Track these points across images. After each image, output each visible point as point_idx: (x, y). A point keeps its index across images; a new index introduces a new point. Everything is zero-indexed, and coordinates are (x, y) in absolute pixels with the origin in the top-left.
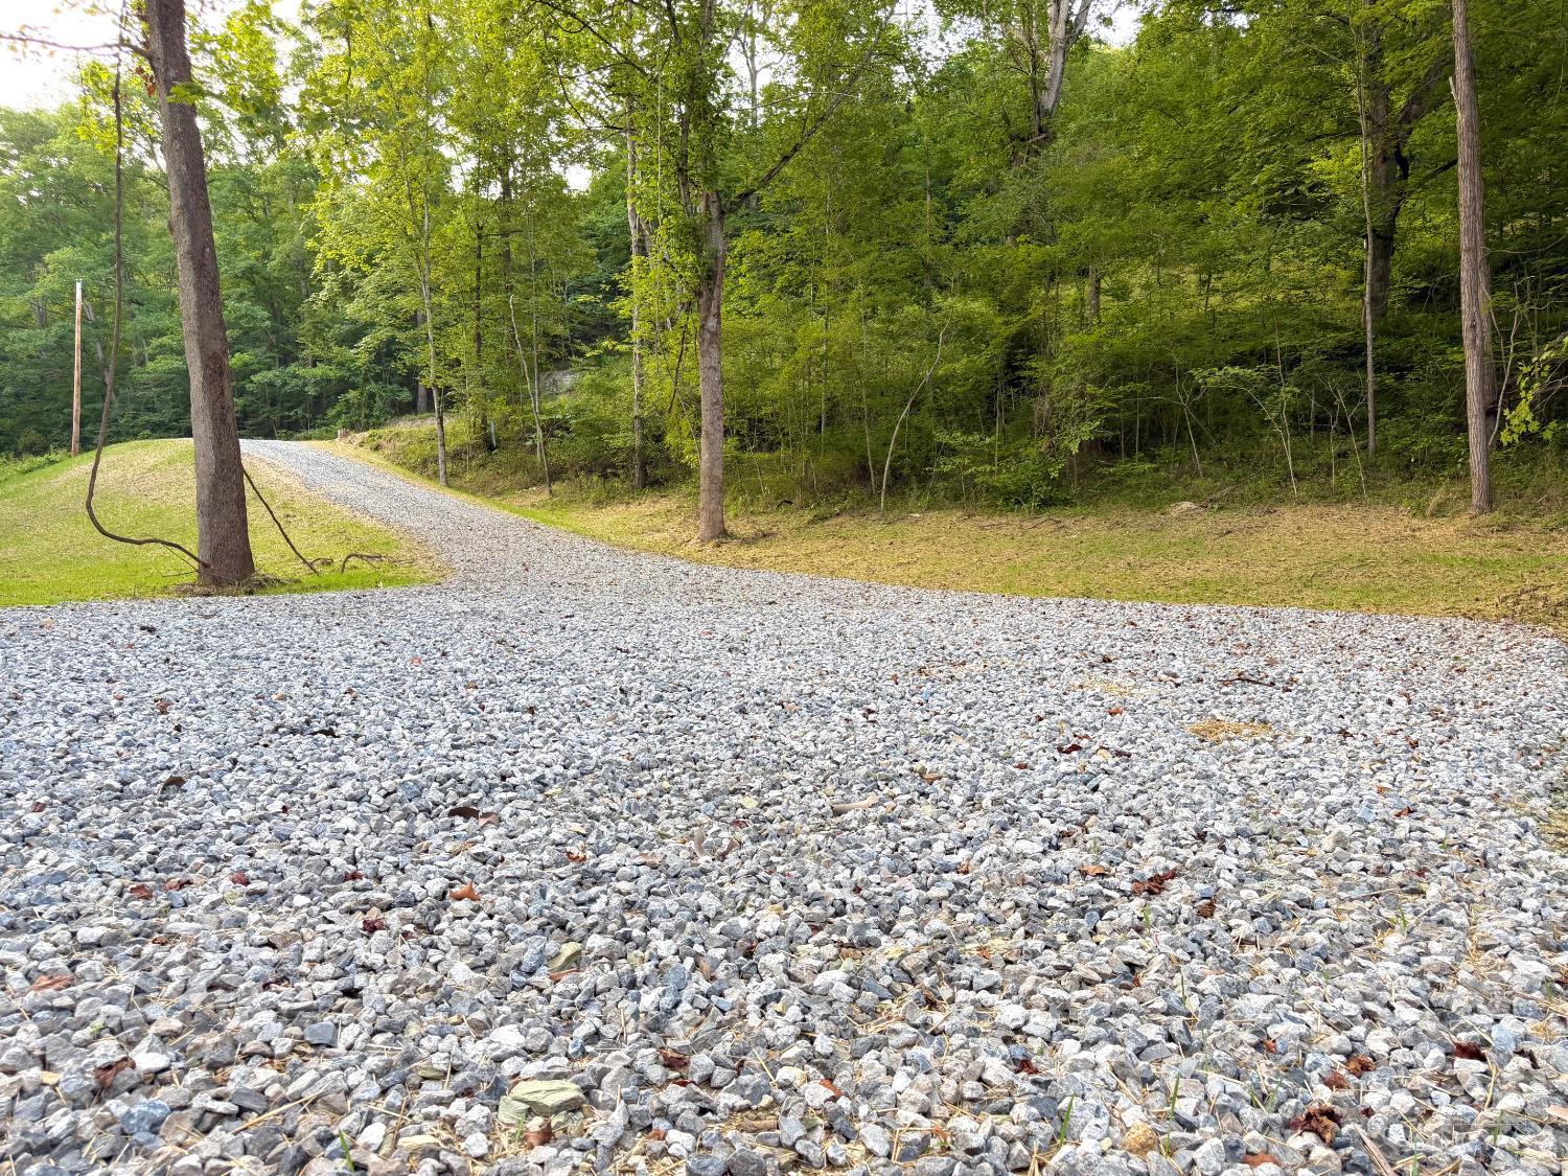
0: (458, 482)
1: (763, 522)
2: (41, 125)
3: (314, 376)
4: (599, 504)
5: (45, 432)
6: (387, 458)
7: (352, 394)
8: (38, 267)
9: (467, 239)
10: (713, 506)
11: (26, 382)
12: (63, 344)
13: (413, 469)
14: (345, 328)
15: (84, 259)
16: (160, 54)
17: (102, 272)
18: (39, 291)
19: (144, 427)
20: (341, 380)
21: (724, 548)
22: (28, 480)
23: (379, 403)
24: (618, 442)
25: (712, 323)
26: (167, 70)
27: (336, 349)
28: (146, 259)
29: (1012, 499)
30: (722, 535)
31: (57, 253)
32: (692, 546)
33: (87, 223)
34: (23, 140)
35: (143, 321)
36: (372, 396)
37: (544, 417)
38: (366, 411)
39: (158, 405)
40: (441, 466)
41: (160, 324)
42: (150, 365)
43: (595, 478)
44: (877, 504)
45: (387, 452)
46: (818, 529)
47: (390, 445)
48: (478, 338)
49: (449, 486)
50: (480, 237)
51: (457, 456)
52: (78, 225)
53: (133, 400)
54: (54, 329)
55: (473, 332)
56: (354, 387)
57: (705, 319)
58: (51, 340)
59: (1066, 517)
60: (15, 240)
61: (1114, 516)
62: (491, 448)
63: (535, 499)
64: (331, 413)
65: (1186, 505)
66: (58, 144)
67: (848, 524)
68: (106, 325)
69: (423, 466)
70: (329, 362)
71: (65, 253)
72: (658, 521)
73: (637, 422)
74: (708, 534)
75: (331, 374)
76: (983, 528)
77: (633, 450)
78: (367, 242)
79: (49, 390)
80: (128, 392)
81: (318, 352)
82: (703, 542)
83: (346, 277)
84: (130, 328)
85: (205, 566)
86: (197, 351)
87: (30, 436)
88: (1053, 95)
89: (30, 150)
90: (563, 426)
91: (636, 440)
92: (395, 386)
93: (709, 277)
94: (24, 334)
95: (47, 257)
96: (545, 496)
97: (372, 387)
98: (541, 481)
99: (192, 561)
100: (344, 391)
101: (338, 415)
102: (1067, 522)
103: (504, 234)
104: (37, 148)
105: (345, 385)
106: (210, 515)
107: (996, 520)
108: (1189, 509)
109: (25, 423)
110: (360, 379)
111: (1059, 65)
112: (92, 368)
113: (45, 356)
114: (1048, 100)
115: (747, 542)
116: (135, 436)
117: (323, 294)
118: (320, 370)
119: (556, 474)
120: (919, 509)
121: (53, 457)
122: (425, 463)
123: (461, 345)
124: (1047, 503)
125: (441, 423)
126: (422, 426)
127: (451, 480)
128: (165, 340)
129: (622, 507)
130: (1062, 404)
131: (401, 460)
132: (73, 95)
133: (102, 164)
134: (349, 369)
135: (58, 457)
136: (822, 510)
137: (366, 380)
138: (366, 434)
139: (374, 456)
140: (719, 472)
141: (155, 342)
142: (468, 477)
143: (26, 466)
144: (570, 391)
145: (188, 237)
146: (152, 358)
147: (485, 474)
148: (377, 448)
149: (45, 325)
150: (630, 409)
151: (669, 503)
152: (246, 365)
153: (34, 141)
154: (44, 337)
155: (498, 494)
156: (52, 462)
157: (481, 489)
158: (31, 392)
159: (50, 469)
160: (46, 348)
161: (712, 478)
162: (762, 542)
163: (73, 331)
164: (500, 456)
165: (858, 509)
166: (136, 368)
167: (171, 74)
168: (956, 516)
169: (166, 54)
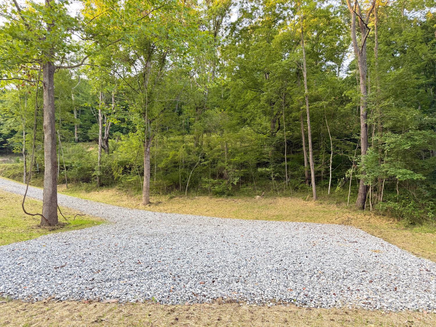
10: (147, 195)
16: (48, 83)
25: (148, 150)
29: (220, 194)
30: (150, 203)
32: (141, 206)
40: (24, 178)
44: (185, 194)
62: (37, 172)
65: (258, 196)
73: (99, 168)
74: (146, 203)
77: (98, 176)
82: (144, 204)
85: (47, 220)
91: (99, 173)
93: (148, 138)
120: (196, 196)
124: (229, 195)
129: (97, 193)
136: (171, 196)
140: (149, 187)
142: (32, 181)
145: (50, 131)
147: (38, 180)
150: (97, 164)
151: (113, 192)
161: (147, 188)
162: (159, 205)
165: (180, 195)
167: (50, 88)
168: (207, 198)
169: (49, 83)
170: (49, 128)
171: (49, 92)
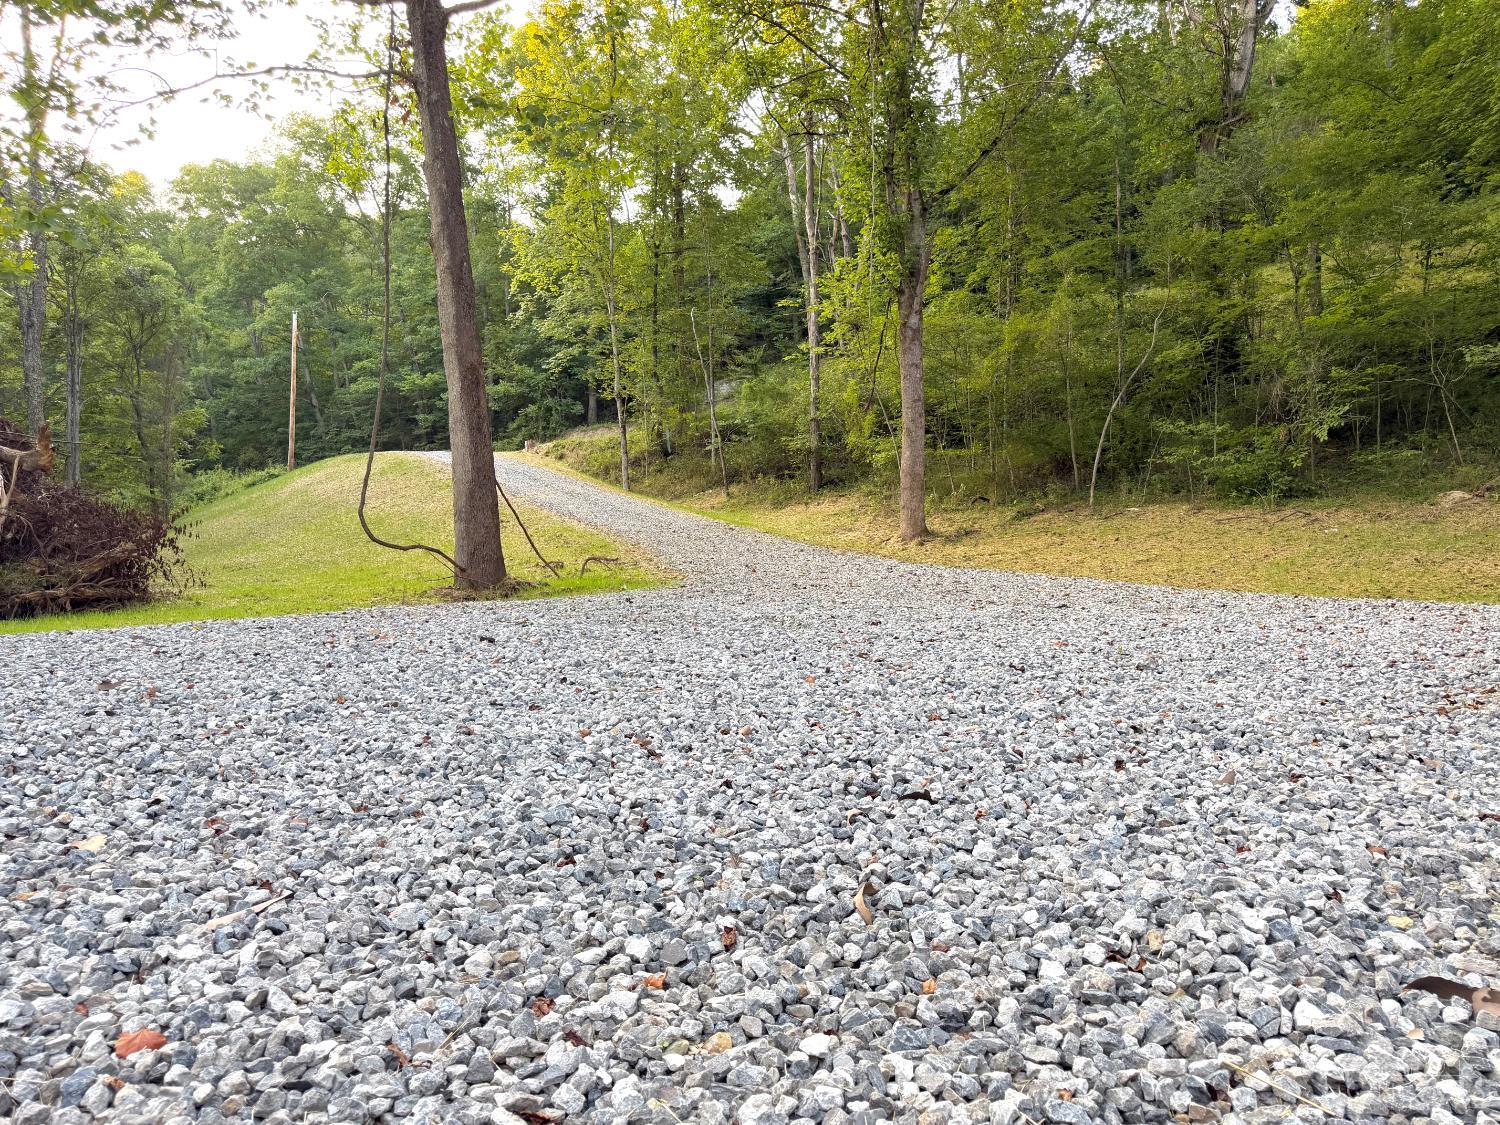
0: (639, 487)
1: (961, 520)
2: (261, 177)
3: (497, 393)
4: (778, 505)
5: (261, 449)
6: (571, 466)
7: (531, 409)
8: (256, 303)
9: (644, 257)
10: (915, 504)
11: (247, 406)
12: (280, 372)
13: (596, 475)
14: (525, 347)
15: (297, 293)
16: (424, 78)
17: (312, 304)
18: (259, 324)
19: (346, 443)
20: (521, 396)
21: (928, 546)
22: (255, 492)
23: (555, 417)
24: (795, 444)
25: (914, 320)
26: (430, 94)
27: (517, 367)
28: (350, 291)
29: (1248, 490)
30: (924, 534)
31: (275, 289)
32: (894, 544)
33: (297, 262)
34: (246, 191)
35: (345, 347)
36: (549, 410)
37: (722, 423)
38: (542, 424)
39: (357, 423)
40: (624, 473)
41: (361, 350)
42: (353, 387)
43: (772, 481)
44: (1086, 499)
45: (571, 460)
46: (1026, 525)
47: (573, 454)
48: (655, 351)
49: (630, 489)
50: (657, 255)
51: (636, 463)
52: (291, 264)
53: (337, 418)
54: (272, 357)
55: (650, 346)
56: (533, 402)
57: (908, 316)
58: (269, 367)
59: (1319, 509)
60: (240, 280)
61: (1374, 507)
62: (666, 454)
63: (715, 501)
64: (512, 426)
65: (1457, 494)
66: (278, 192)
67: (1059, 521)
68: (313, 352)
69: (606, 473)
70: (510, 379)
71: (282, 289)
72: (844, 520)
73: (813, 424)
74: (909, 532)
75: (513, 391)
76: (1219, 522)
77: (809, 451)
78: (557, 264)
79: (265, 412)
80: (331, 411)
81: (500, 370)
82: (904, 539)
83: (540, 298)
84: (333, 355)
85: (463, 570)
86: (455, 362)
87: (250, 453)
88: (1244, 75)
89: (252, 199)
90: (739, 431)
91: (812, 442)
92: (569, 400)
93: (912, 274)
94: (247, 362)
95: (267, 293)
96: (723, 498)
97: (549, 401)
98: (718, 483)
99: (450, 565)
100: (525, 406)
101: (519, 428)
102: (1319, 514)
103: (678, 252)
104: (257, 197)
105: (524, 400)
106: (468, 521)
107: (1231, 513)
108: (1463, 500)
109: (244, 442)
110: (537, 395)
111: (1250, 45)
112: (303, 392)
113: (260, 382)
114: (1238, 81)
115: (949, 539)
116: (339, 452)
117: (520, 314)
118: (502, 387)
119: (733, 477)
120: (1136, 503)
121: (272, 471)
122: (607, 471)
123: (641, 357)
124: (1289, 494)
125: (624, 432)
126: (603, 435)
127: (633, 485)
128: (365, 363)
129: (801, 508)
130: (1301, 388)
131: (585, 467)
132: (288, 147)
133: (313, 208)
134: (529, 386)
135: (276, 472)
136: (1025, 505)
137: (543, 396)
138: (550, 445)
139: (560, 464)
140: (920, 470)
141: (357, 365)
142: (647, 482)
143: (250, 479)
144: (727, 398)
145: (447, 253)
146: (354, 380)
147: (663, 479)
148: (561, 457)
149: (261, 353)
150: (806, 412)
151: (848, 503)
152: (436, 384)
153: (255, 191)
154: (263, 364)
155: (677, 497)
156: (272, 476)
157: (661, 493)
158: (248, 414)
159: (274, 481)
160: (265, 375)
161: (913, 475)
162: (966, 540)
163: (288, 360)
164: (677, 462)
165: (1064, 504)
166: (338, 390)
167: (434, 97)
168: (1183, 508)
169: (429, 78)
170: (443, 242)
171: (430, 111)
